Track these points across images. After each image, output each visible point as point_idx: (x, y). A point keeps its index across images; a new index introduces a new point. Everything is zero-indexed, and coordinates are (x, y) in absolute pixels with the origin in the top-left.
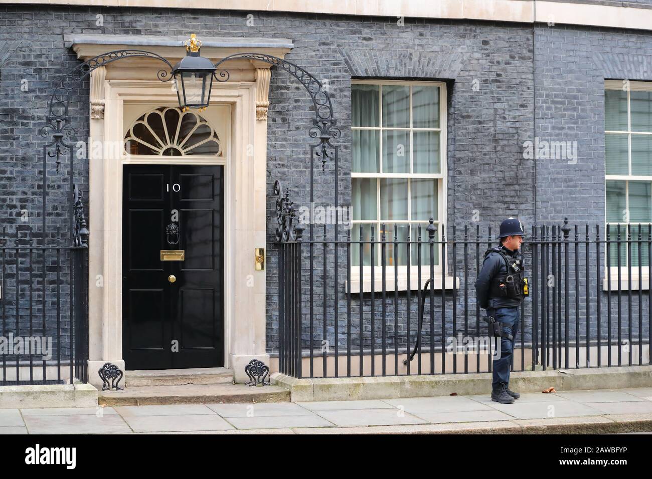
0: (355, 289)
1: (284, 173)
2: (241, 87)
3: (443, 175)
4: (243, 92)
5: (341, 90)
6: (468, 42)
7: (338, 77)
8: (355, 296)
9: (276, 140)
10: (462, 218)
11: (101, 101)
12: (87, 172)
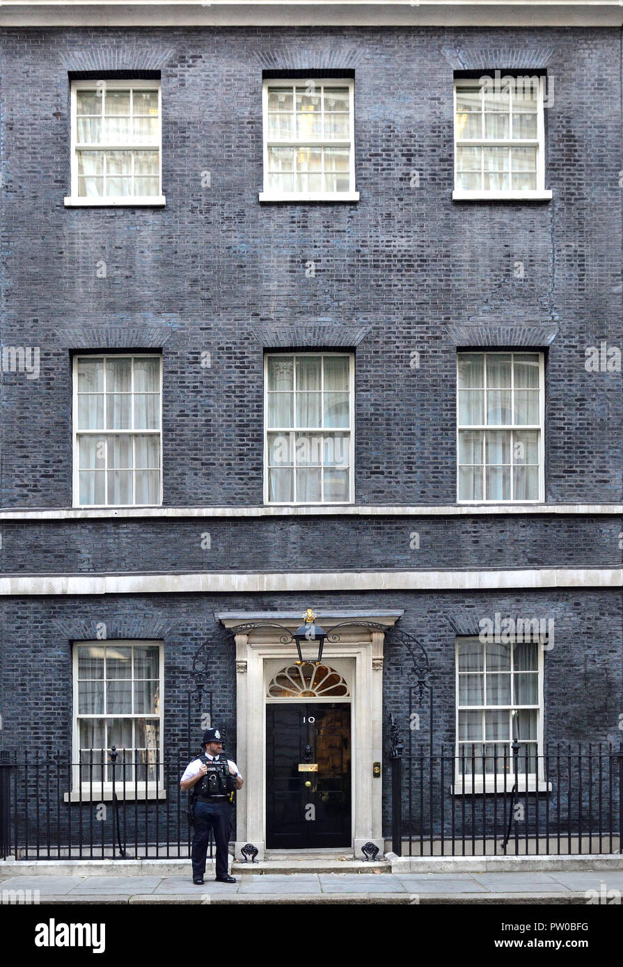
0: (458, 791)
1: (398, 707)
2: (360, 646)
3: (540, 706)
4: (361, 650)
5: (447, 645)
6: (560, 604)
7: (444, 636)
8: (458, 796)
9: (391, 683)
10: (555, 738)
11: (244, 660)
12: (236, 710)
